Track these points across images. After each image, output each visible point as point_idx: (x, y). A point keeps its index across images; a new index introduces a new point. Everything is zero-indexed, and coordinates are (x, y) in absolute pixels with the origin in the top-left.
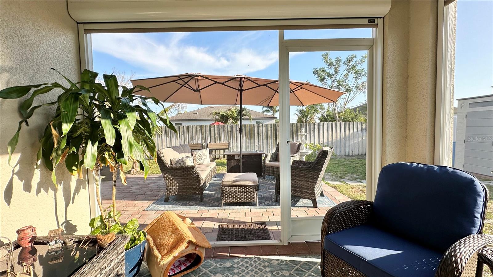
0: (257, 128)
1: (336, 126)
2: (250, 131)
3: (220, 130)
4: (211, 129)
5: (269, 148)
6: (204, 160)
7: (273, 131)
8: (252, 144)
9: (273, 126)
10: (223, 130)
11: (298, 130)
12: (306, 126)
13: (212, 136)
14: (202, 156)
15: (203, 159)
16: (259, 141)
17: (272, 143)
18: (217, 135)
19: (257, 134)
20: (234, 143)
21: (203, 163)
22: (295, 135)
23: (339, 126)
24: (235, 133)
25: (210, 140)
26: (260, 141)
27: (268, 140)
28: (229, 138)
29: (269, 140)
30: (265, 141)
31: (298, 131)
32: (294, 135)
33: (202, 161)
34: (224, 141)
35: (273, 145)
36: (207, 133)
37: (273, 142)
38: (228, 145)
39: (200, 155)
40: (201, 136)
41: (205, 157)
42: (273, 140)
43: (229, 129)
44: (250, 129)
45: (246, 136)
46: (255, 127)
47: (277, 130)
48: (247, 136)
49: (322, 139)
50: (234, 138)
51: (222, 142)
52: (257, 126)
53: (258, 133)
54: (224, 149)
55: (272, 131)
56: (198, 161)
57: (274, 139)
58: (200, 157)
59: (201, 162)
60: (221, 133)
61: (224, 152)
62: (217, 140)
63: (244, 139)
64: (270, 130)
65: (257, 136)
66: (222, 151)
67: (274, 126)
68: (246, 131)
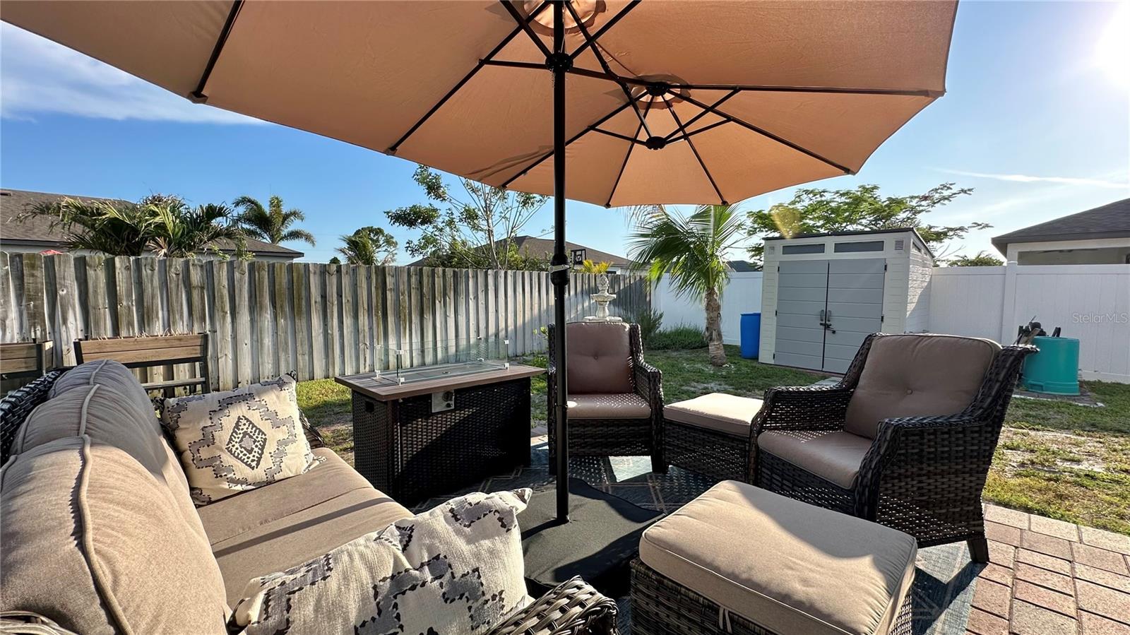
0: (317, 277)
1: (531, 280)
2: (291, 289)
3: (145, 279)
4: (91, 272)
5: (362, 346)
6: (280, 454)
7: (376, 288)
8: (302, 335)
9: (376, 273)
10: (165, 284)
11: (448, 289)
12: (468, 277)
13: (96, 307)
14: (265, 426)
15: (271, 447)
16: (325, 325)
17: (371, 329)
18: (128, 303)
19: (319, 299)
20: (223, 332)
21: (277, 477)
22: (440, 302)
23: (537, 280)
24: (226, 292)
25: (80, 325)
26: (329, 325)
27: (361, 318)
28: (196, 314)
29: (363, 319)
30: (348, 321)
31: (448, 291)
32: (437, 302)
33: (267, 462)
34: (168, 325)
35: (375, 334)
36: (62, 293)
37: (375, 325)
38: (199, 342)
39: (244, 427)
40: (19, 304)
41: (281, 434)
42: (374, 318)
43: (196, 276)
44: (291, 282)
45: (274, 307)
46: (312, 276)
47: (388, 287)
48: (278, 306)
49: (504, 314)
50: (218, 316)
51: (158, 328)
52: (318, 272)
53: (324, 297)
54: (169, 364)
55: (373, 289)
56: (241, 471)
57: (377, 316)
58: (248, 443)
59: (259, 474)
60: (148, 291)
61: (170, 375)
62: (130, 324)
63: (269, 316)
64: (364, 285)
65: (319, 307)
66: (160, 369)
67: (380, 273)
68: (277, 287)
